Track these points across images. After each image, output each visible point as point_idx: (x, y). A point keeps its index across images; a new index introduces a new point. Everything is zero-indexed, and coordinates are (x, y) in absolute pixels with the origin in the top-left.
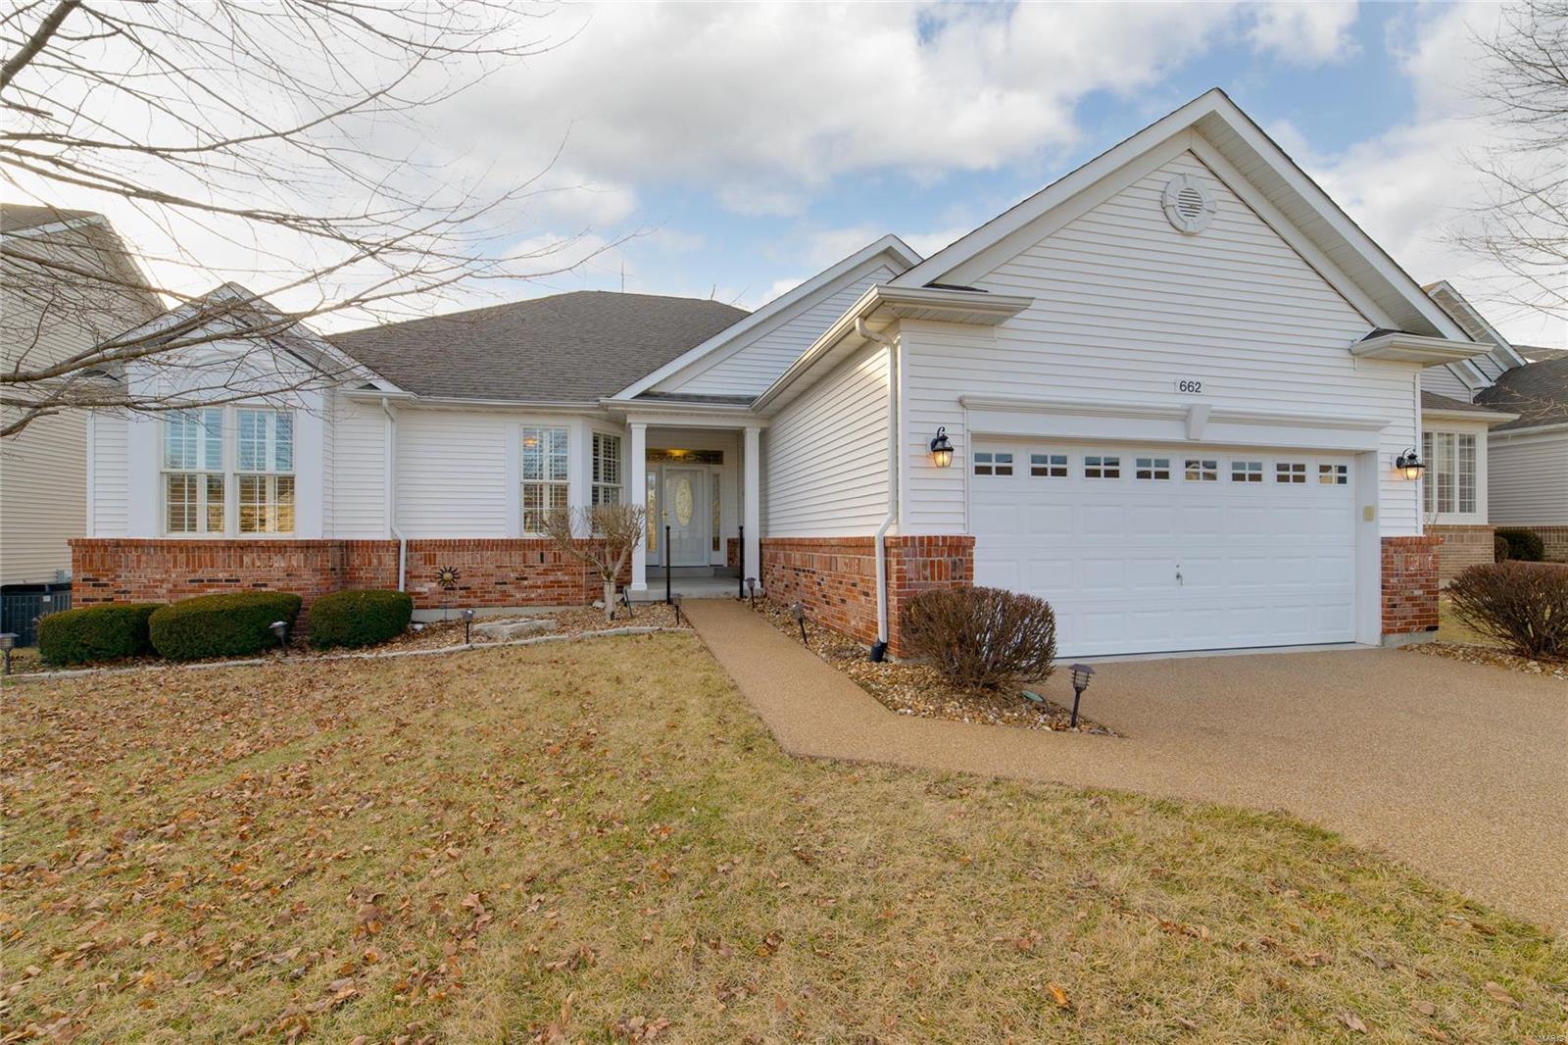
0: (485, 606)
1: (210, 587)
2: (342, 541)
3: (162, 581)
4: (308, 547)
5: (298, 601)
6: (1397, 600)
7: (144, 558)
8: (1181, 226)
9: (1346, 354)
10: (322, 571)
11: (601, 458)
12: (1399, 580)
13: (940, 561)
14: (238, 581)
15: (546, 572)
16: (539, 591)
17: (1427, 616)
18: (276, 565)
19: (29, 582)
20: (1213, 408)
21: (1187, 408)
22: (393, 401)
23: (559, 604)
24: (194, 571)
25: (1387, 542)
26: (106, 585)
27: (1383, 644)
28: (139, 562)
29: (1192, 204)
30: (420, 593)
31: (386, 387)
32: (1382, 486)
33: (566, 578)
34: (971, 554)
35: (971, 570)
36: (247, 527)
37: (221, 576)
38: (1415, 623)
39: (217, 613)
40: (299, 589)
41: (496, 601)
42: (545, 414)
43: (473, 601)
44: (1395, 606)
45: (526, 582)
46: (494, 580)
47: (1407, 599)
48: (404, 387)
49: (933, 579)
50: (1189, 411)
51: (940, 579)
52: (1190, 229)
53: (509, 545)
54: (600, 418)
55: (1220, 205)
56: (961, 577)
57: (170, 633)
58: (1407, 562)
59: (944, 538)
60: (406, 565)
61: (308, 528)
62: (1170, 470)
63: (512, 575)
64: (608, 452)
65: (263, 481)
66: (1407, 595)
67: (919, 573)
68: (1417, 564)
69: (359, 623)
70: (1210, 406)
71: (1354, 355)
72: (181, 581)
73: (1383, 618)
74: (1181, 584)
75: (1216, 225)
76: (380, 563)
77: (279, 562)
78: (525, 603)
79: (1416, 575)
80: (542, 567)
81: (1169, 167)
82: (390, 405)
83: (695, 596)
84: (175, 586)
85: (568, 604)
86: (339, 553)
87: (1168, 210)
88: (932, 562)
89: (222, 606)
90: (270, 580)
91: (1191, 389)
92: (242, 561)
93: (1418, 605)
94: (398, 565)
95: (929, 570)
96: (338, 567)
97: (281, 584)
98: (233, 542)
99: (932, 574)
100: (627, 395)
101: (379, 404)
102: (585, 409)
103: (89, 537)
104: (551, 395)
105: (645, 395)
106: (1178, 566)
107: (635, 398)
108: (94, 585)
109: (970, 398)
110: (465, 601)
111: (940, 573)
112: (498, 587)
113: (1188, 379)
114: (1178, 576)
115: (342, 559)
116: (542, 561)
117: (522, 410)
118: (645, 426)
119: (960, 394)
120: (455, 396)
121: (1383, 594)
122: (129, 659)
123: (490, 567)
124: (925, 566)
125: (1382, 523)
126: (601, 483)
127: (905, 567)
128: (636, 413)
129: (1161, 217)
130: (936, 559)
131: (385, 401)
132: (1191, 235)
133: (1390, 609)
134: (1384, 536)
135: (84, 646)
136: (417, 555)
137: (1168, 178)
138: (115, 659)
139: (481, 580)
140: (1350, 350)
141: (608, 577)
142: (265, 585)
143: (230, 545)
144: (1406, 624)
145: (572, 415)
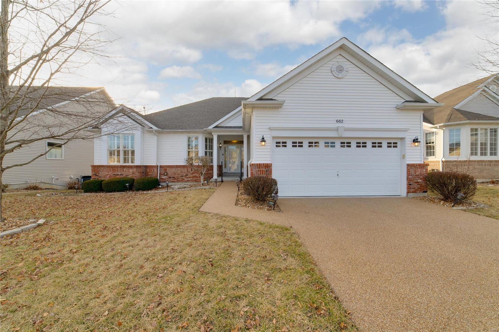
0: (178, 182)
1: (117, 176)
2: (145, 166)
3: (108, 175)
4: (137, 167)
5: (134, 180)
6: (411, 183)
7: (104, 169)
8: (336, 76)
9: (395, 109)
10: (140, 172)
11: (208, 144)
12: (412, 177)
13: (262, 170)
14: (123, 175)
15: (193, 173)
16: (191, 178)
17: (423, 188)
18: (130, 171)
19: (89, 175)
20: (345, 127)
21: (337, 127)
22: (156, 131)
23: (196, 182)
24: (114, 172)
25: (408, 165)
26: (98, 175)
27: (407, 196)
28: (103, 170)
29: (340, 69)
30: (163, 178)
31: (155, 128)
32: (407, 148)
33: (198, 175)
34: (271, 168)
35: (271, 172)
36: (125, 162)
37: (119, 173)
38: (419, 190)
39: (115, 182)
40: (135, 177)
41: (181, 181)
42: (192, 133)
43: (175, 181)
44: (411, 185)
45: (188, 176)
46: (180, 175)
47: (415, 183)
48: (159, 128)
49: (261, 174)
50: (338, 128)
51: (262, 174)
52: (340, 76)
53: (184, 167)
54: (206, 133)
55: (349, 69)
56: (268, 174)
57: (106, 186)
58: (415, 171)
59: (263, 164)
60: (160, 171)
61: (137, 163)
62: (336, 144)
63: (184, 174)
64: (209, 142)
65: (128, 151)
66: (415, 181)
67: (257, 173)
68: (419, 172)
69: (144, 185)
70: (344, 126)
71: (398, 109)
72: (111, 174)
73: (407, 188)
74: (338, 177)
75: (348, 74)
76: (153, 171)
77: (131, 171)
78: (187, 181)
79: (419, 175)
80: (191, 172)
81: (334, 60)
82: (156, 132)
83: (230, 180)
84: (110, 176)
85: (198, 182)
86: (144, 168)
87: (333, 72)
88: (260, 170)
89: (116, 180)
90: (129, 175)
91: (340, 122)
92: (123, 170)
93: (419, 184)
94: (158, 171)
95: (259, 172)
96: (144, 172)
97: (131, 176)
98: (122, 166)
99: (260, 173)
100: (211, 127)
101: (153, 132)
102: (202, 131)
103: (95, 165)
104: (194, 128)
105: (216, 127)
106: (338, 172)
107: (213, 128)
108: (96, 175)
109: (271, 127)
110: (173, 181)
111: (262, 173)
112: (181, 177)
113: (339, 119)
114: (338, 175)
115: (145, 170)
116: (192, 171)
117: (186, 132)
118: (217, 135)
119: (269, 127)
120: (171, 129)
121: (407, 181)
122: (99, 192)
123: (179, 172)
124: (258, 171)
125: (407, 159)
126: (208, 150)
127: (253, 171)
128: (214, 132)
129: (331, 74)
130: (261, 169)
131: (154, 131)
132: (340, 78)
133: (409, 185)
134: (408, 163)
135: (90, 188)
136: (162, 169)
137: (333, 63)
138: (96, 191)
139: (177, 175)
140: (396, 107)
141: (202, 174)
142: (128, 176)
143: (121, 166)
144: (415, 190)
145: (199, 133)
